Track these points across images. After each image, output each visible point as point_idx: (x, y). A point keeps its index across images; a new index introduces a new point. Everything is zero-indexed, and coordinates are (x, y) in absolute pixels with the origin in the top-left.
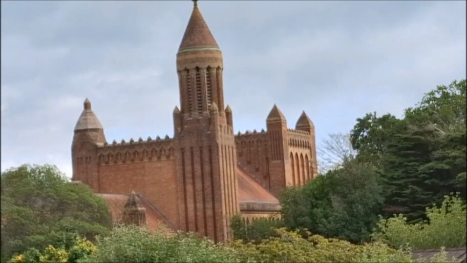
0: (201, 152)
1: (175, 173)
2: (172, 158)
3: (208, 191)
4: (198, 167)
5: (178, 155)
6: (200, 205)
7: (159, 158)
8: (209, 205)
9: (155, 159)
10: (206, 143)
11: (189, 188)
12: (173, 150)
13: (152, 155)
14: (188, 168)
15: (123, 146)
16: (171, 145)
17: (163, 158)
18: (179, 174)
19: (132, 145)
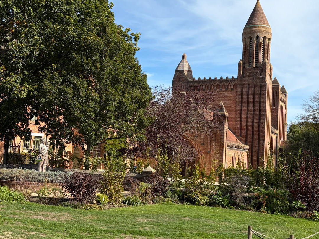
0: (255, 88)
1: (236, 99)
2: (235, 90)
3: (257, 111)
4: (251, 97)
5: (239, 89)
6: (250, 120)
7: (226, 90)
8: (256, 121)
9: (224, 90)
10: (258, 82)
11: (244, 109)
12: (236, 85)
13: (222, 88)
14: (245, 97)
15: (205, 81)
16: (236, 82)
17: (229, 90)
18: (239, 100)
19: (210, 81)
